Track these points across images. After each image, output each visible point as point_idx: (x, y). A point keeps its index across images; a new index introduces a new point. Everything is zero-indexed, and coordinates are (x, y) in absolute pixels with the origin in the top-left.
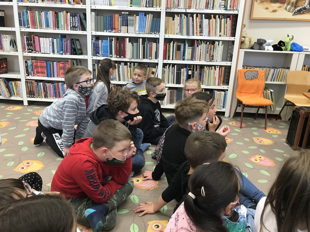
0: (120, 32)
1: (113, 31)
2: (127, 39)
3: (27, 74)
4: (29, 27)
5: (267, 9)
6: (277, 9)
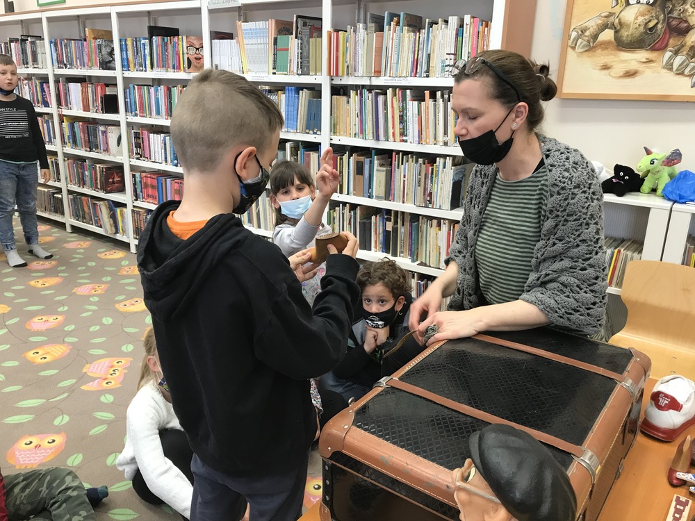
3: (135, 198)
4: (136, 115)
5: (606, 67)
6: (640, 69)
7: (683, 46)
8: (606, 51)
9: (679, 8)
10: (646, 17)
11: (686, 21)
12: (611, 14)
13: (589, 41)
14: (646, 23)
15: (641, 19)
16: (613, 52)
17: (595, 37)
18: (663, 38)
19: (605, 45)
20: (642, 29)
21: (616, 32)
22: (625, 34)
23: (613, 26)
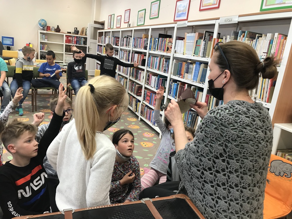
0: (184, 78)
1: (181, 77)
2: (186, 85)
3: (143, 99)
4: (150, 68)
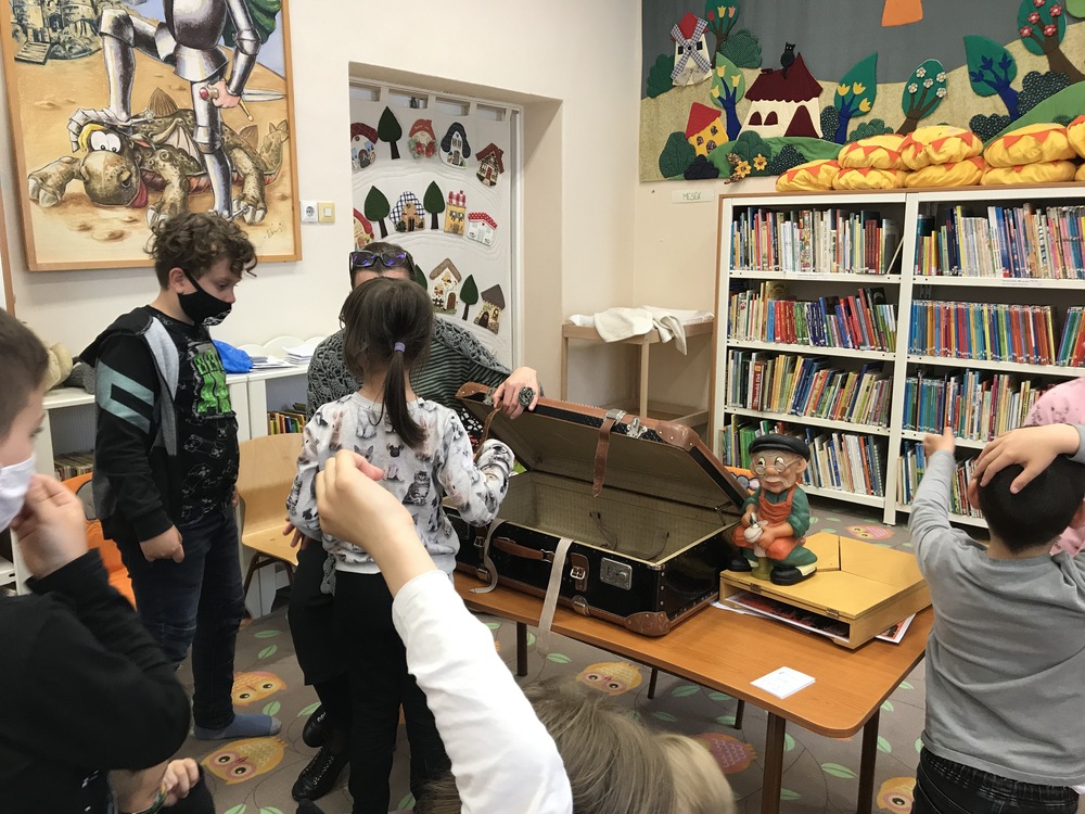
5: (85, 228)
6: (126, 230)
7: (163, 203)
8: (79, 208)
9: (149, 160)
10: (117, 167)
11: (160, 176)
12: (73, 161)
13: (54, 193)
14: (119, 175)
15: (111, 170)
16: (88, 208)
17: (62, 188)
18: (141, 193)
19: (76, 199)
20: (115, 181)
21: (86, 183)
22: (97, 186)
23: (79, 176)
